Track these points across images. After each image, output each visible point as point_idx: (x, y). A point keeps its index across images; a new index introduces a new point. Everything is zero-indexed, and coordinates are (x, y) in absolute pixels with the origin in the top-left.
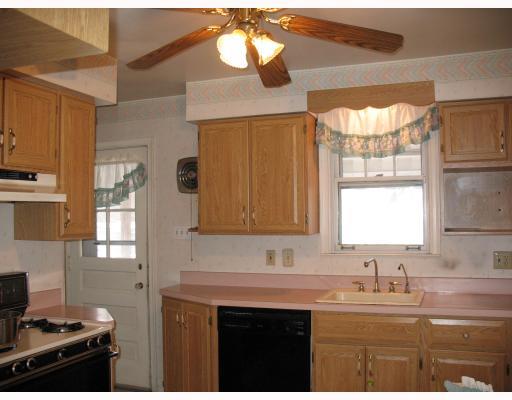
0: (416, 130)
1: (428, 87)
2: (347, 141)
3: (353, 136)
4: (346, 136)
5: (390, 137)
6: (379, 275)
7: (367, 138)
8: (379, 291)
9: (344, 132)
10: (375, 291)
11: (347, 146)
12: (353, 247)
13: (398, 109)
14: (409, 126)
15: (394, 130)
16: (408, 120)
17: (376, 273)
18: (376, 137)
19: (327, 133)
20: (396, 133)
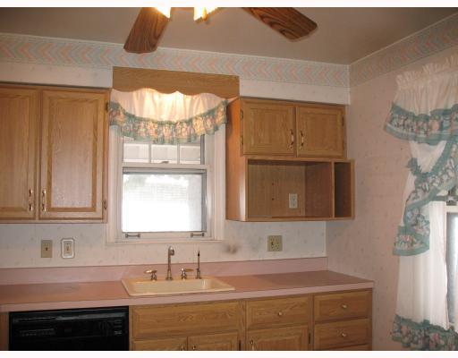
0: (209, 120)
1: (234, 81)
2: (142, 124)
3: (148, 120)
4: (140, 120)
5: (185, 125)
6: (172, 262)
7: (161, 124)
8: (171, 279)
9: (137, 115)
10: (167, 279)
11: (142, 130)
12: (139, 235)
13: (192, 99)
14: (203, 116)
15: (187, 118)
16: (202, 110)
17: (169, 261)
18: (170, 123)
19: (122, 115)
20: (189, 122)
